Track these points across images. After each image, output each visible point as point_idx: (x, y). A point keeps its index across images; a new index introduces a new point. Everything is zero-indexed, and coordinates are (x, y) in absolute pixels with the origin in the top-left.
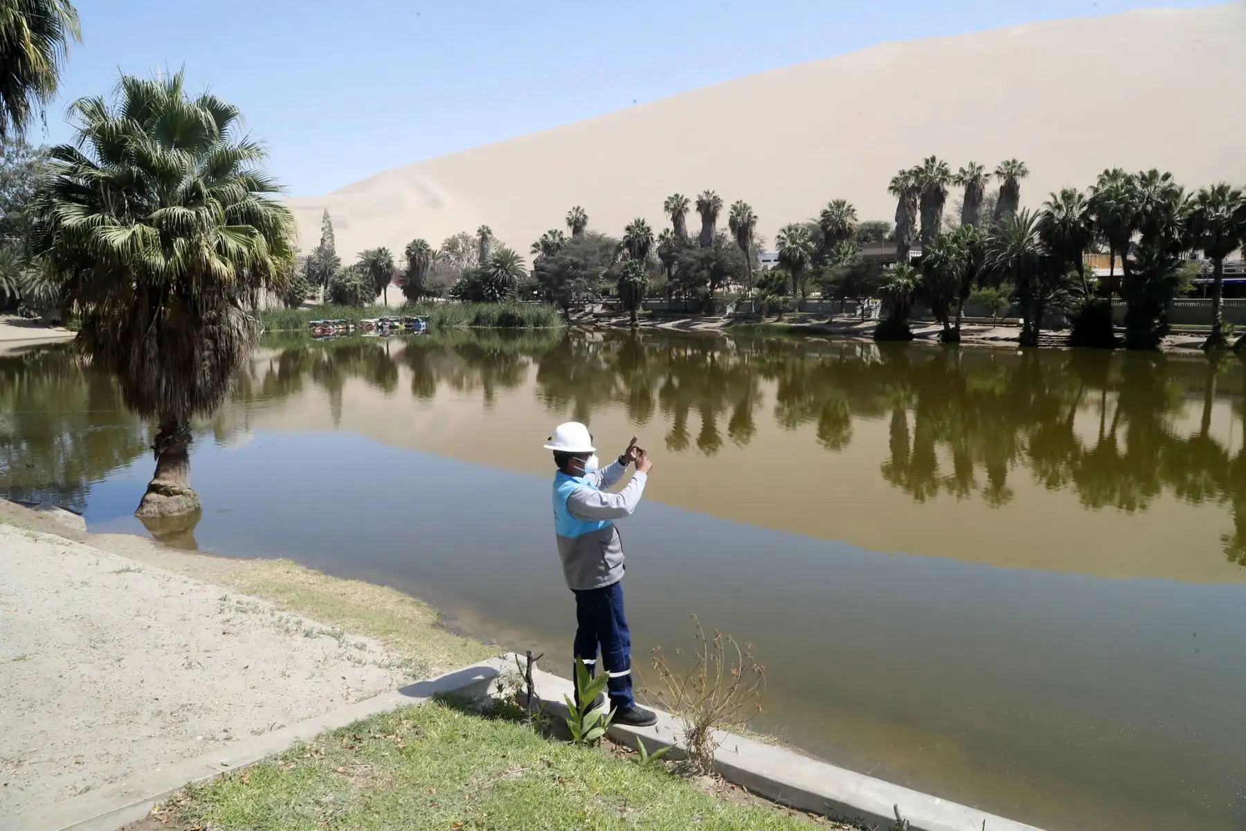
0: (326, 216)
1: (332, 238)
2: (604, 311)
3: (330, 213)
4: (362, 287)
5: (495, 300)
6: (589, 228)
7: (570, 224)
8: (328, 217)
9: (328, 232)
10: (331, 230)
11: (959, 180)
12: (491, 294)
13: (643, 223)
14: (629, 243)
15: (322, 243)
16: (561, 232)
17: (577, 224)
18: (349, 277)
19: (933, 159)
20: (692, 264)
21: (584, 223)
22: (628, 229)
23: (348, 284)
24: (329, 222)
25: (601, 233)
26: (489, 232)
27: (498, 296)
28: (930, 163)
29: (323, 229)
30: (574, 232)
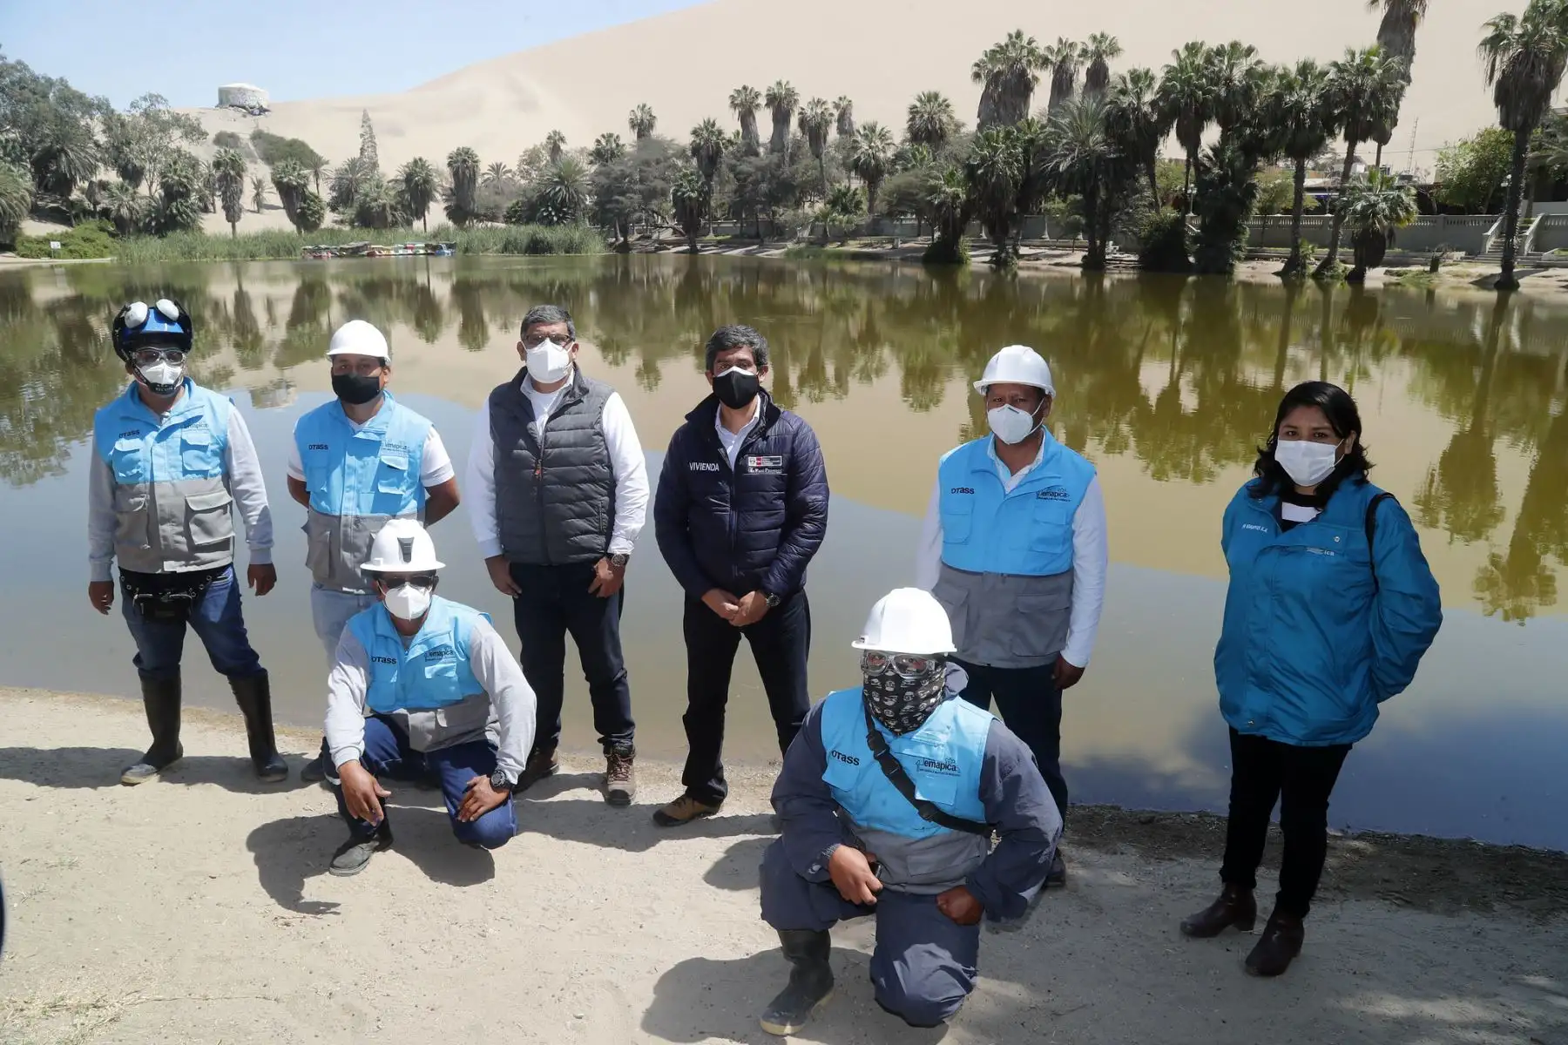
0: (366, 120)
1: (374, 147)
2: (674, 238)
3: (370, 115)
4: (393, 208)
5: (550, 223)
6: (656, 133)
7: (633, 126)
8: (369, 119)
9: (369, 141)
10: (372, 137)
11: (1045, 62)
12: (547, 216)
13: (713, 125)
14: (696, 150)
15: (361, 153)
16: (618, 137)
17: (643, 127)
18: (375, 195)
19: (1019, 35)
20: (750, 175)
21: (651, 126)
22: (695, 132)
23: (373, 204)
24: (369, 126)
25: (669, 139)
26: (562, 139)
27: (555, 219)
28: (1014, 39)
29: (362, 135)
30: (640, 135)
